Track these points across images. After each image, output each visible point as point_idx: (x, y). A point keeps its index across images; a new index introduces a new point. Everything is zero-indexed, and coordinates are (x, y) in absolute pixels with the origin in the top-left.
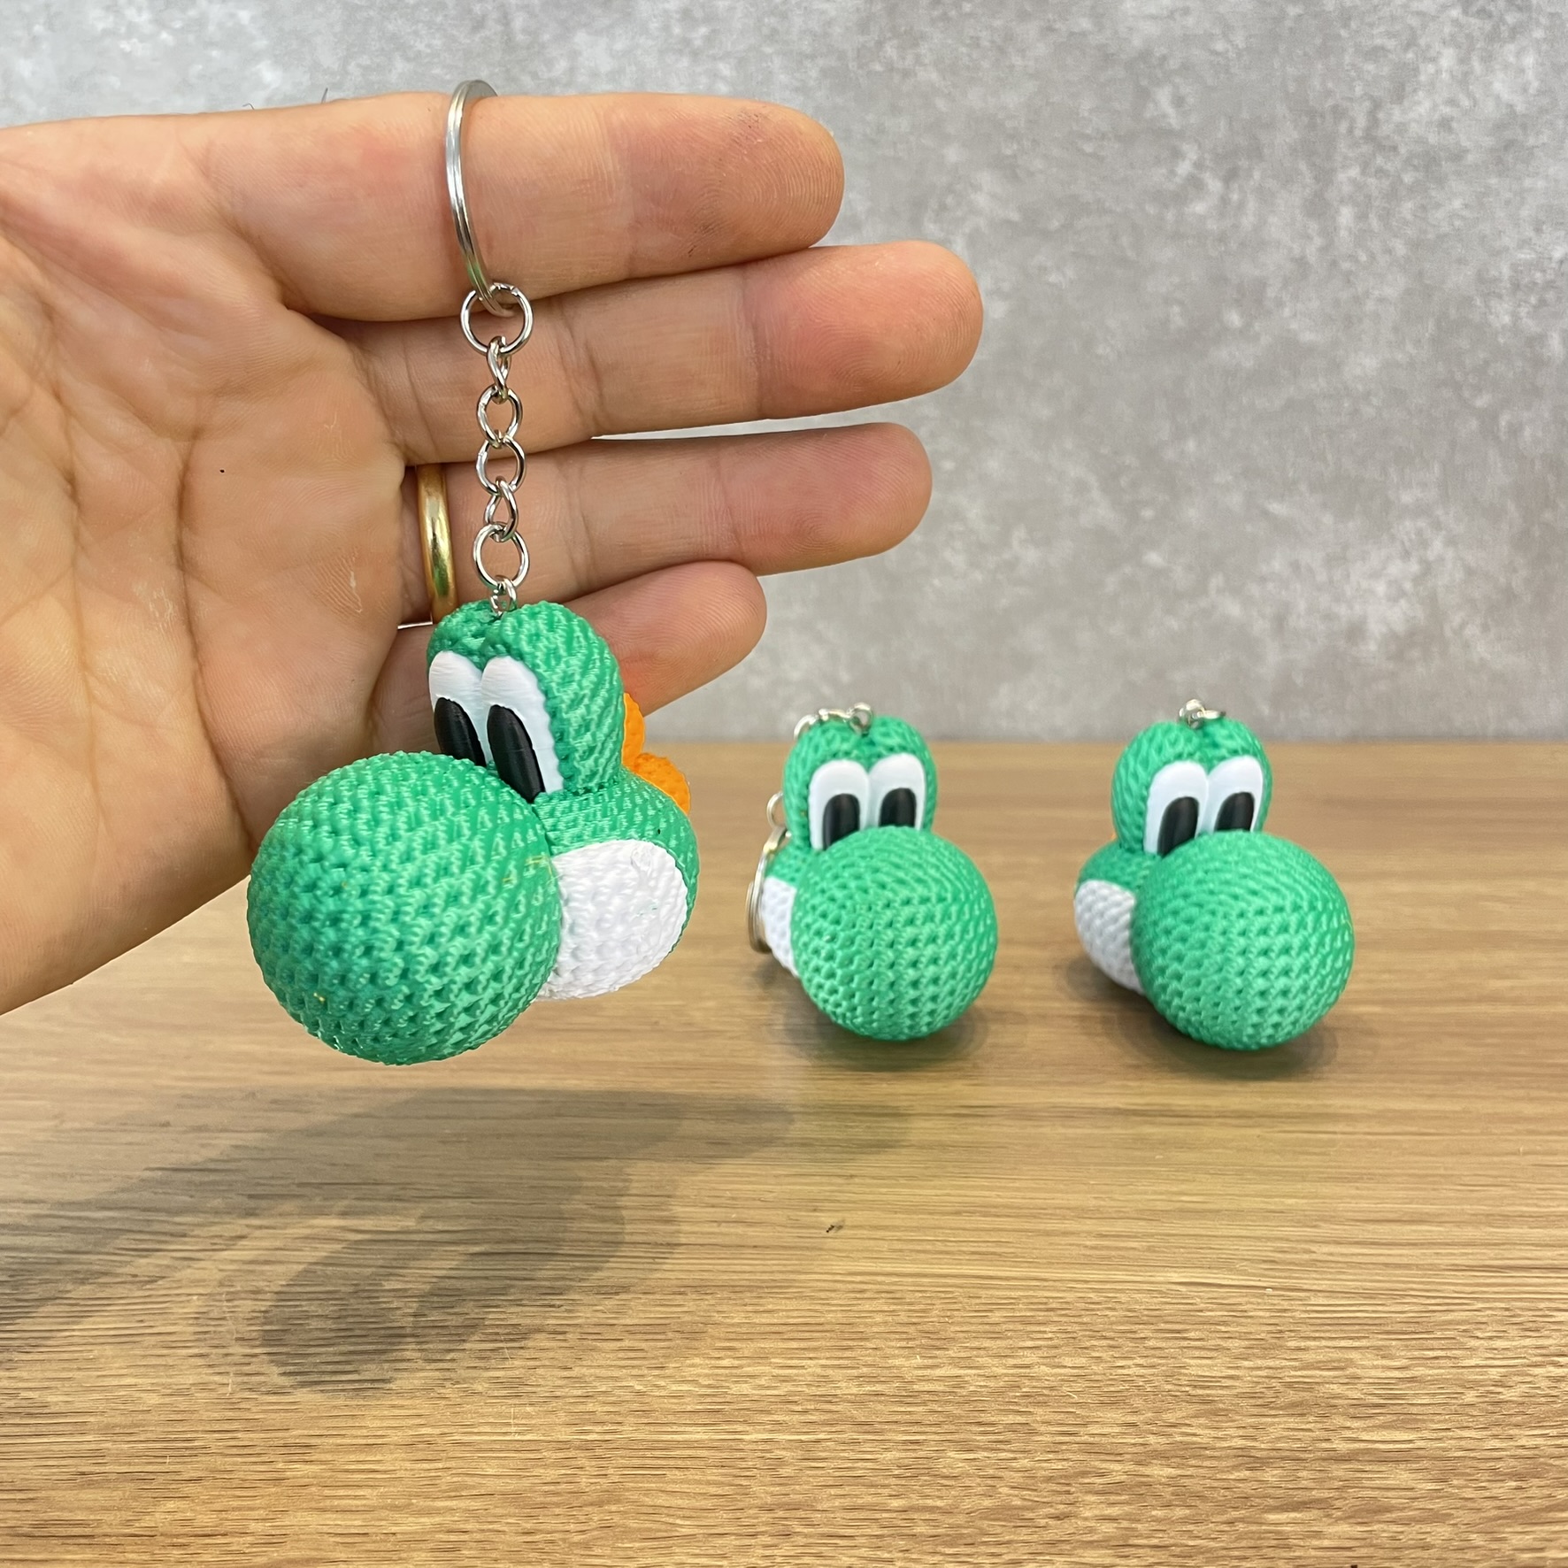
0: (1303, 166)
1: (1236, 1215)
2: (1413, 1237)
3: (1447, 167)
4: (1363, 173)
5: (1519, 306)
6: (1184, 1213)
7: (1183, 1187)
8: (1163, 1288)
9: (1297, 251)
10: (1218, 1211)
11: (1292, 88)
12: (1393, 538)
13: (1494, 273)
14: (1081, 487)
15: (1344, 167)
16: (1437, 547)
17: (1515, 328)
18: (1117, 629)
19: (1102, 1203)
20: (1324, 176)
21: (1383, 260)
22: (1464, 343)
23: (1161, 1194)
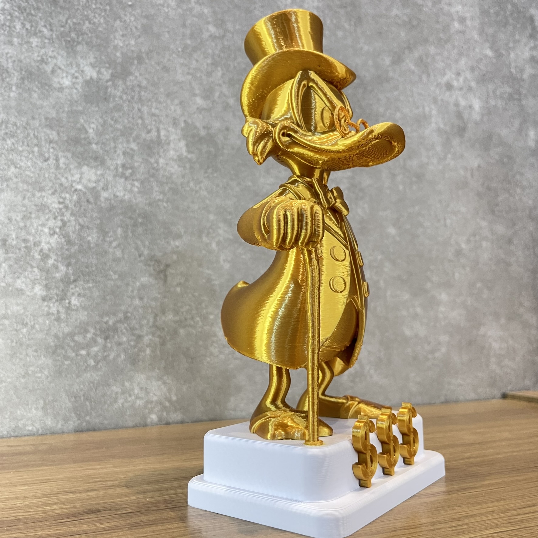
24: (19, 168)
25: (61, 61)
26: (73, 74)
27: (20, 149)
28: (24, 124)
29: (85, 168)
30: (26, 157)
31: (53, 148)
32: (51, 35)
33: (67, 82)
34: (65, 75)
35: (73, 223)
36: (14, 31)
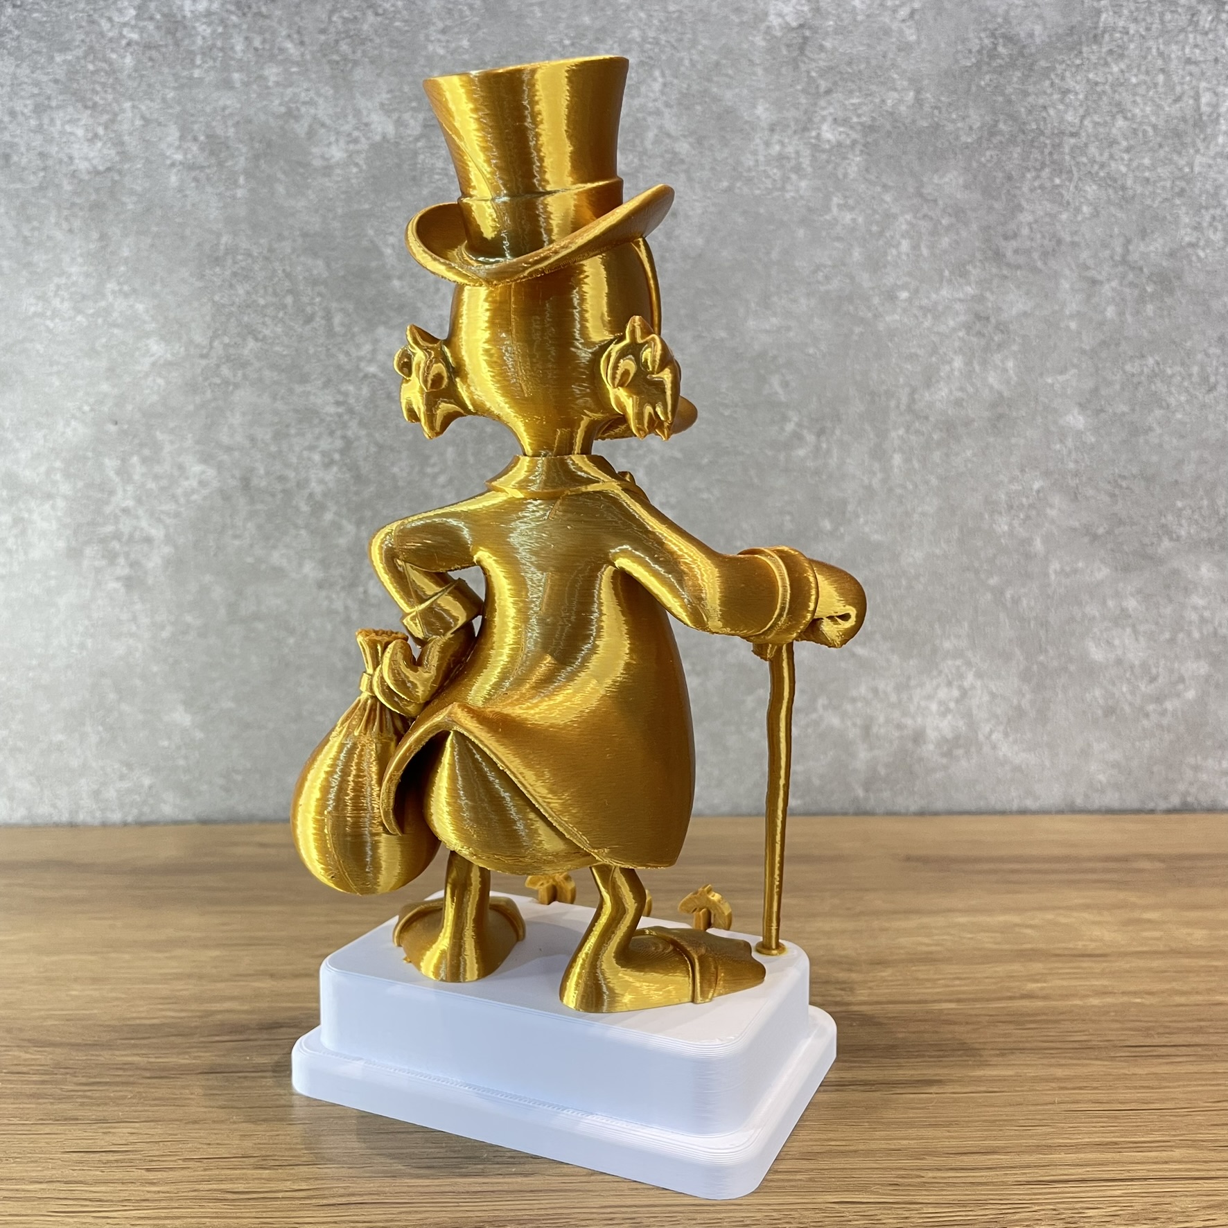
0: (867, 427)
1: (869, 1153)
2: (989, 1164)
8: (822, 1206)
9: (866, 481)
10: (855, 1151)
11: (858, 378)
12: (940, 672)
16: (970, 678)
17: (1011, 534)
20: (882, 435)
24: (262, 340)
25: (323, 111)
26: (349, 135)
27: (262, 302)
28: (265, 252)
29: (381, 331)
30: (274, 318)
31: (320, 294)
32: (303, 55)
33: (337, 153)
34: (333, 139)
35: (364, 441)
36: (232, 59)
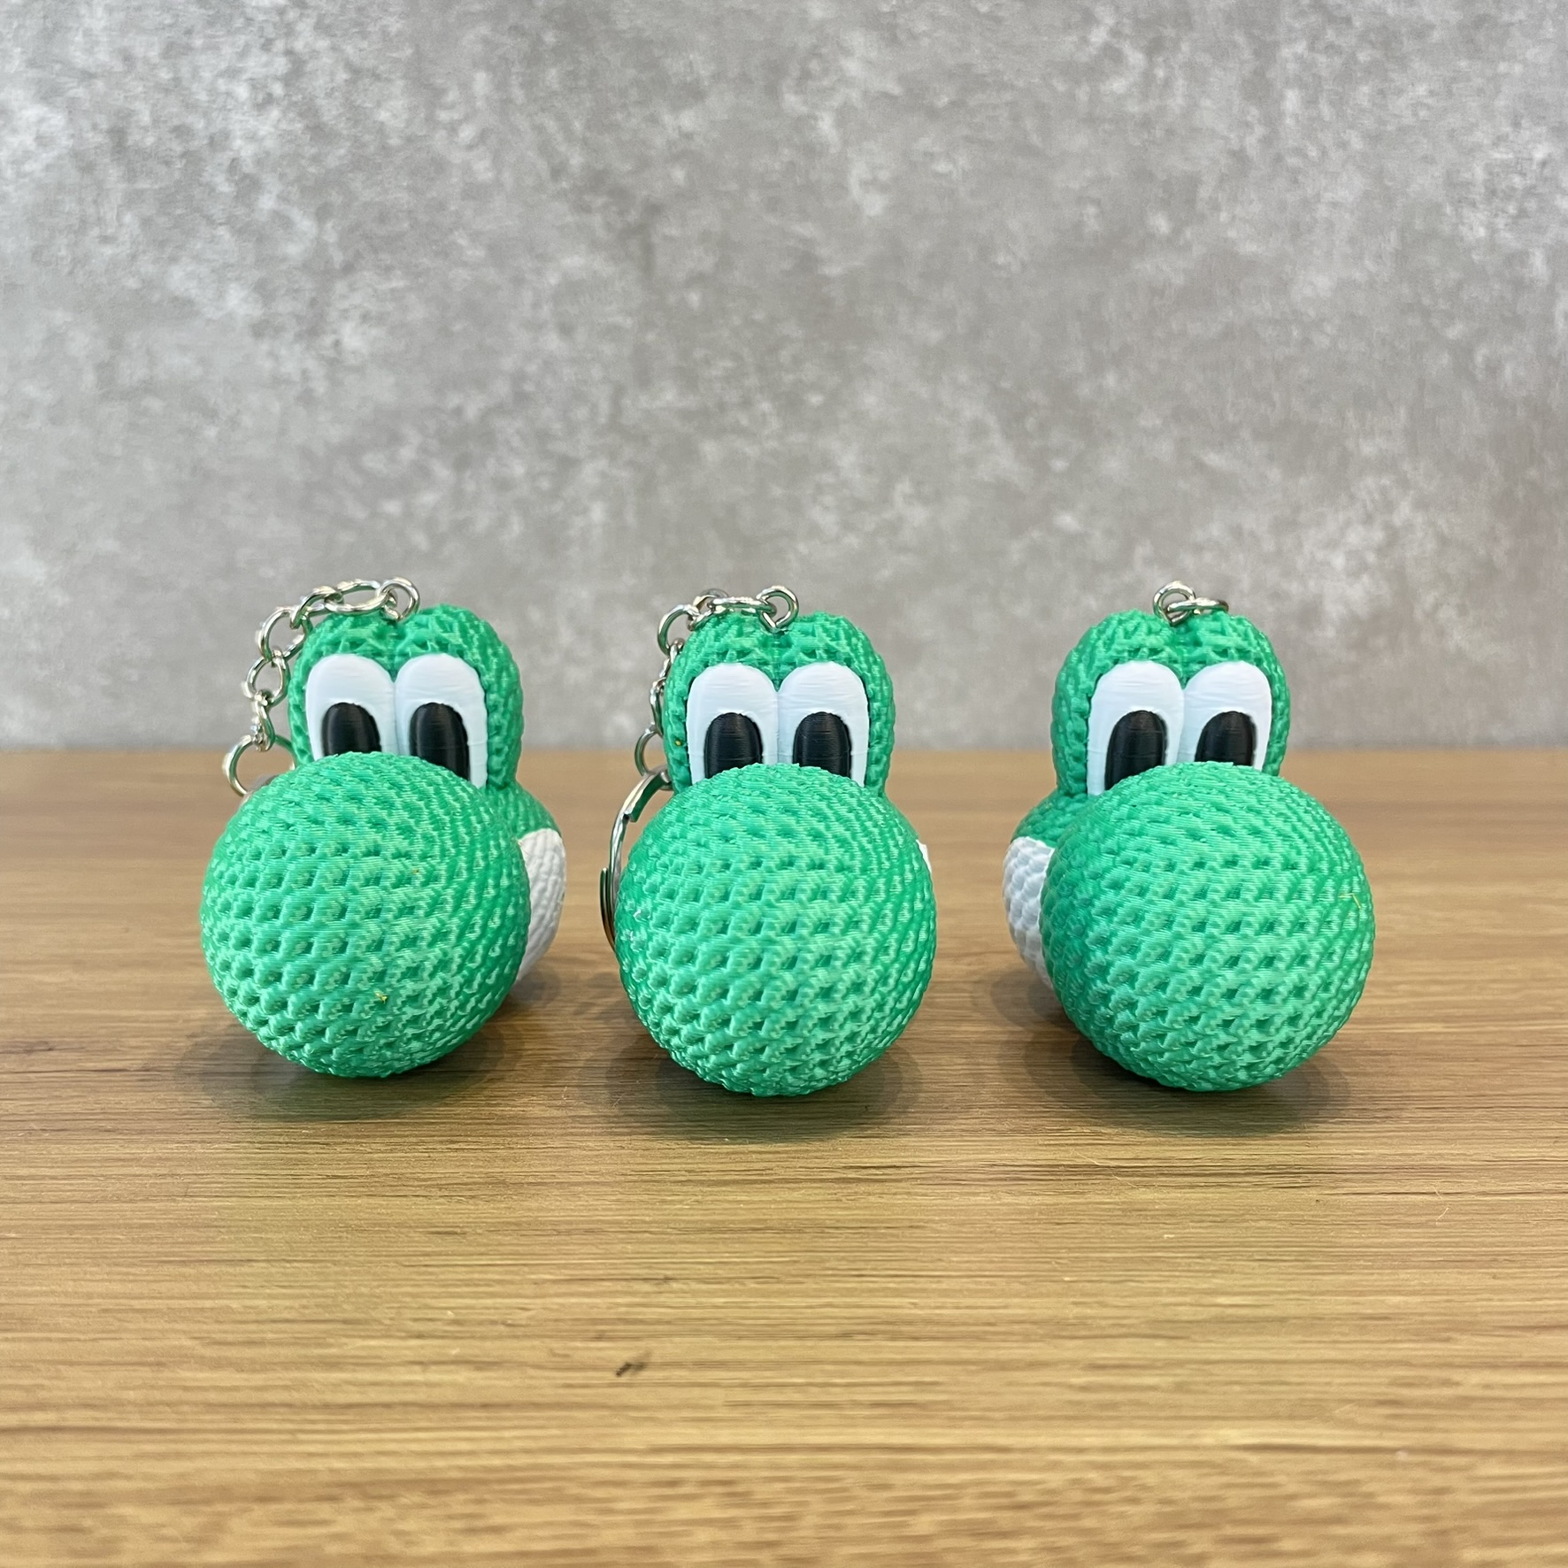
3: (1409, 45)
4: (1311, 48)
5: (1496, 215)
6: (1226, 1324)
7: (1217, 1281)
13: (1467, 176)
14: (978, 431)
15: (1291, 41)
18: (1022, 610)
19: (1089, 1311)
21: (1336, 155)
22: (1433, 260)
23: (1183, 1293)
